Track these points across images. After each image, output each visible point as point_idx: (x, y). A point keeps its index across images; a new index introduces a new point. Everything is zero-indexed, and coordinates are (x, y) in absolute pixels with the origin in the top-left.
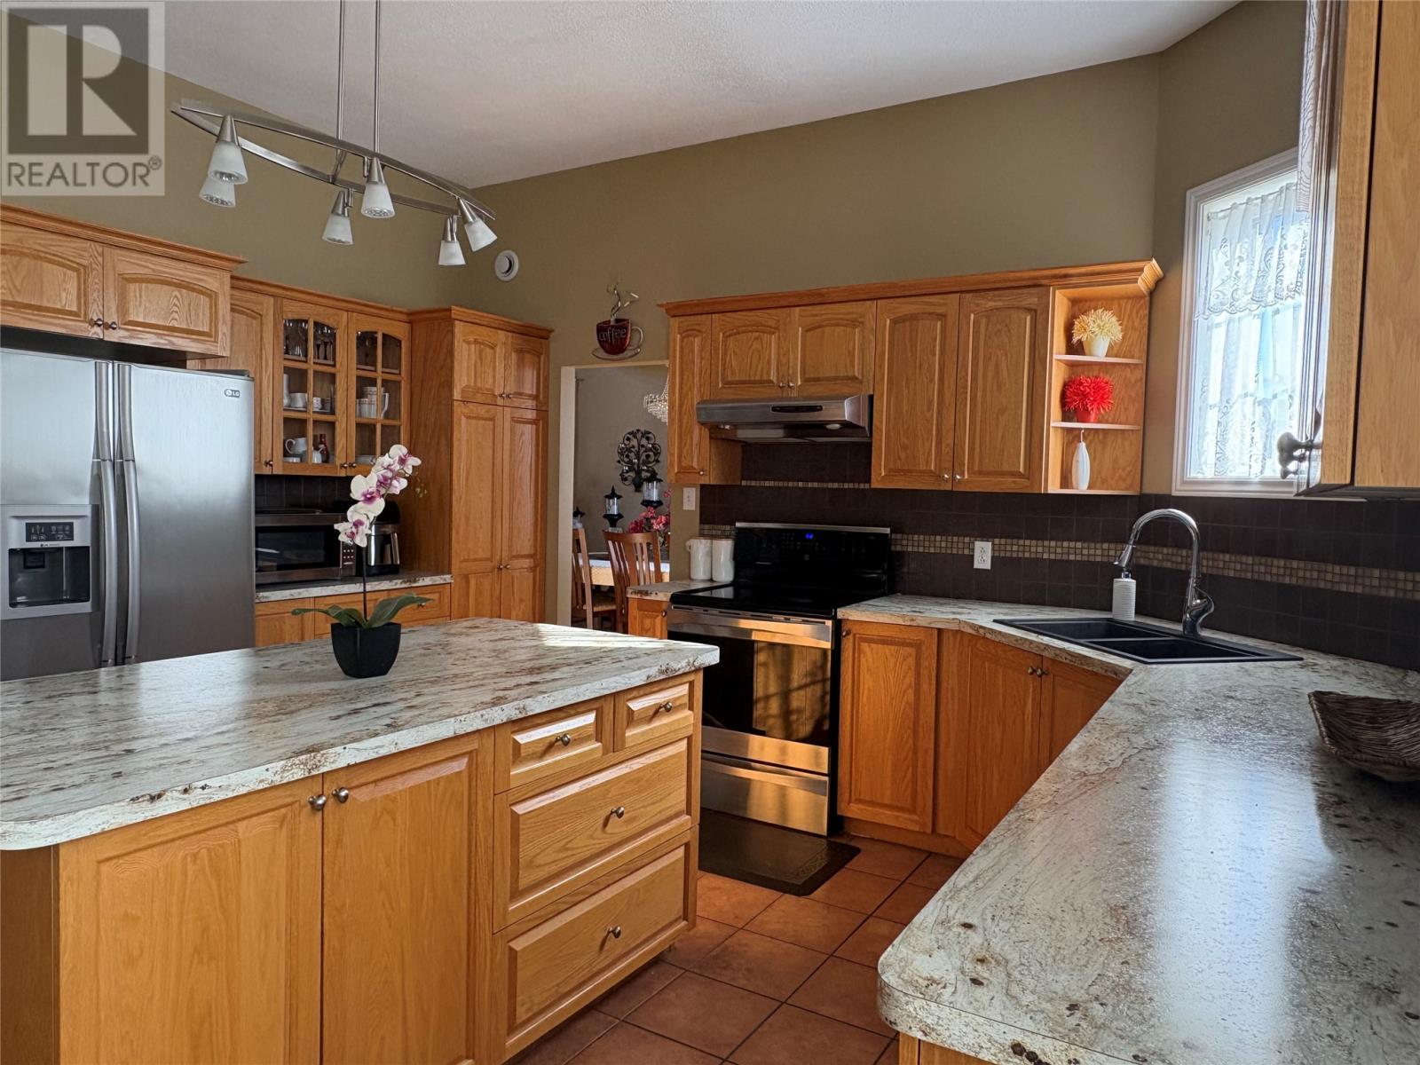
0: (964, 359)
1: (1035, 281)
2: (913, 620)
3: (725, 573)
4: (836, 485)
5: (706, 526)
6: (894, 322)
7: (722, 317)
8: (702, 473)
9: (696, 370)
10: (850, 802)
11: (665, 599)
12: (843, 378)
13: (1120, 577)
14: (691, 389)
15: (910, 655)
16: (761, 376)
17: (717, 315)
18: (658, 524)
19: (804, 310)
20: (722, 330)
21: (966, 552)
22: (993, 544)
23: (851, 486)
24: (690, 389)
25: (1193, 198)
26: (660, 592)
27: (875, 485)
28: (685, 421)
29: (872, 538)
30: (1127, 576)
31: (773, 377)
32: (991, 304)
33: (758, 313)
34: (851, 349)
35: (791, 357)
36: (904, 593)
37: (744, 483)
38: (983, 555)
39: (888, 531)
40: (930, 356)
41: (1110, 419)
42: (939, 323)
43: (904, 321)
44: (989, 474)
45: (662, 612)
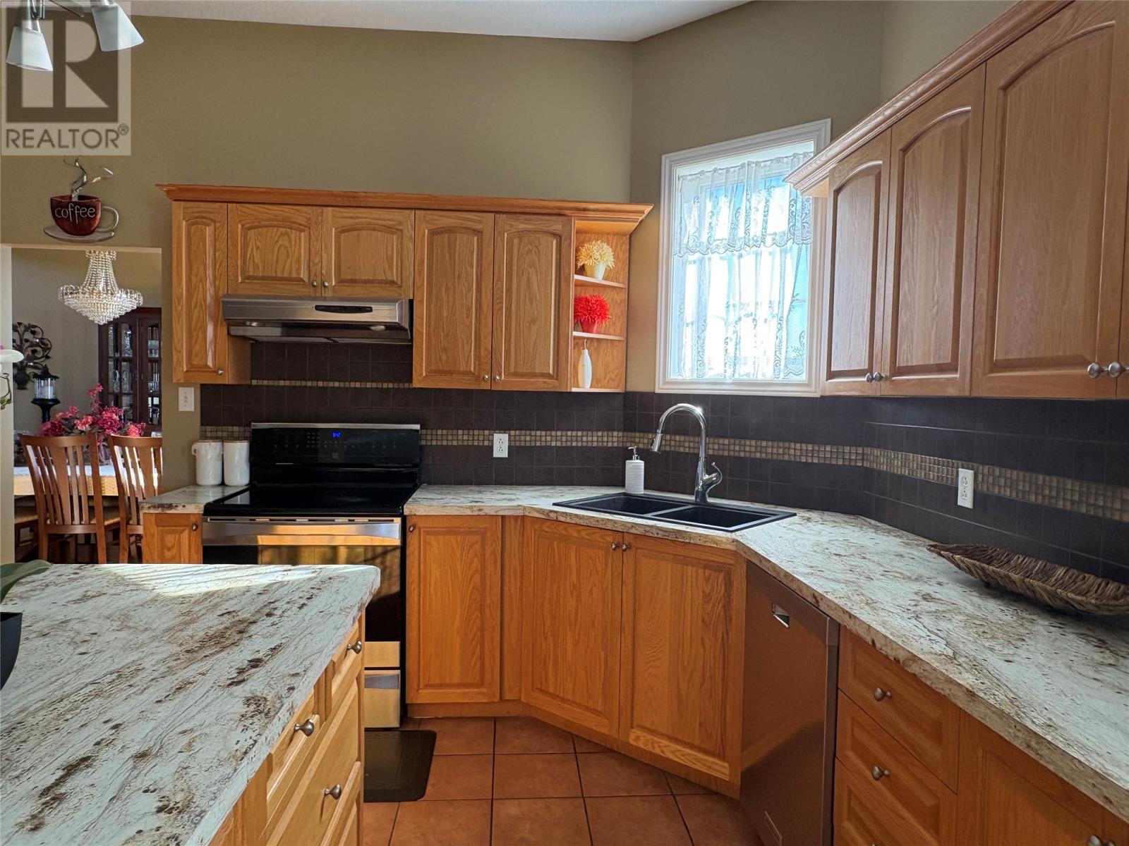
0: (499, 271)
1: (559, 211)
2: (480, 510)
3: (240, 476)
4: (358, 385)
5: (209, 428)
6: (433, 233)
7: (239, 208)
8: (220, 372)
9: (209, 261)
10: (419, 689)
11: (196, 511)
12: (381, 282)
13: (631, 459)
14: (203, 281)
15: (477, 542)
16: (290, 273)
17: (234, 205)
18: (84, 424)
19: (336, 211)
20: (240, 222)
21: (486, 443)
22: (510, 436)
23: (374, 385)
24: (201, 281)
25: (667, 162)
26: (190, 503)
27: (416, 384)
28: (195, 317)
29: (403, 434)
30: (637, 459)
31: (303, 275)
32: (522, 226)
33: (285, 208)
34: (390, 253)
35: (324, 255)
36: (429, 483)
37: (254, 382)
38: (501, 445)
39: (417, 427)
40: (468, 268)
41: (603, 331)
42: (476, 238)
43: (442, 233)
44: (523, 375)
45: (192, 526)
